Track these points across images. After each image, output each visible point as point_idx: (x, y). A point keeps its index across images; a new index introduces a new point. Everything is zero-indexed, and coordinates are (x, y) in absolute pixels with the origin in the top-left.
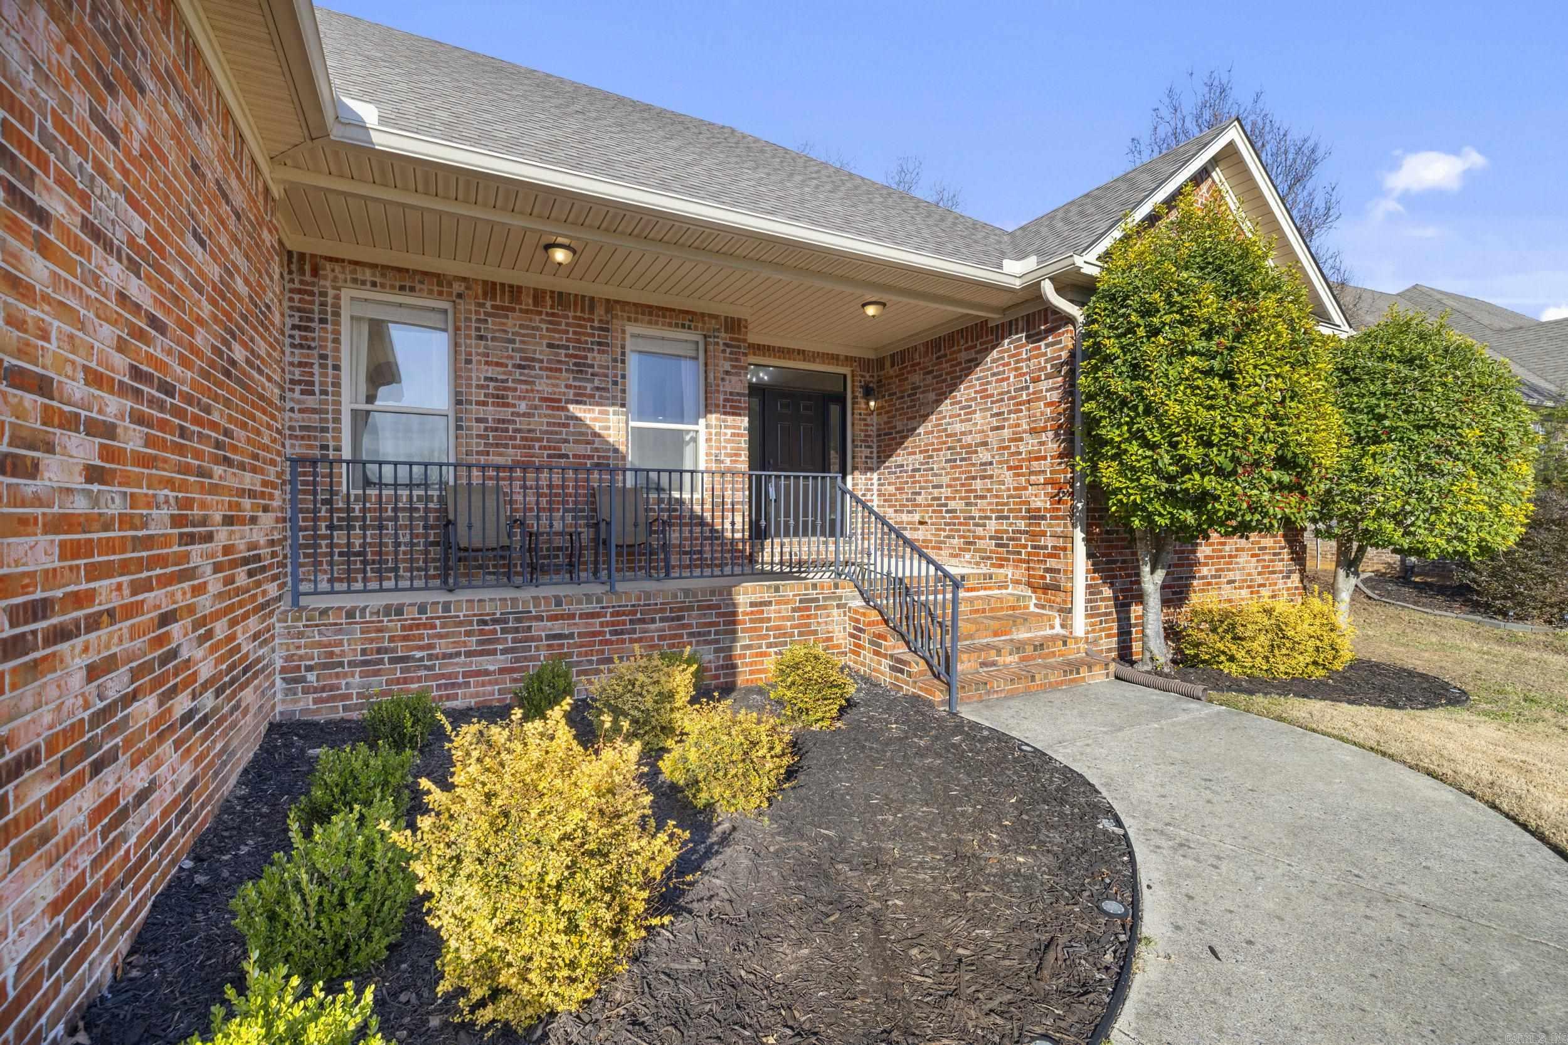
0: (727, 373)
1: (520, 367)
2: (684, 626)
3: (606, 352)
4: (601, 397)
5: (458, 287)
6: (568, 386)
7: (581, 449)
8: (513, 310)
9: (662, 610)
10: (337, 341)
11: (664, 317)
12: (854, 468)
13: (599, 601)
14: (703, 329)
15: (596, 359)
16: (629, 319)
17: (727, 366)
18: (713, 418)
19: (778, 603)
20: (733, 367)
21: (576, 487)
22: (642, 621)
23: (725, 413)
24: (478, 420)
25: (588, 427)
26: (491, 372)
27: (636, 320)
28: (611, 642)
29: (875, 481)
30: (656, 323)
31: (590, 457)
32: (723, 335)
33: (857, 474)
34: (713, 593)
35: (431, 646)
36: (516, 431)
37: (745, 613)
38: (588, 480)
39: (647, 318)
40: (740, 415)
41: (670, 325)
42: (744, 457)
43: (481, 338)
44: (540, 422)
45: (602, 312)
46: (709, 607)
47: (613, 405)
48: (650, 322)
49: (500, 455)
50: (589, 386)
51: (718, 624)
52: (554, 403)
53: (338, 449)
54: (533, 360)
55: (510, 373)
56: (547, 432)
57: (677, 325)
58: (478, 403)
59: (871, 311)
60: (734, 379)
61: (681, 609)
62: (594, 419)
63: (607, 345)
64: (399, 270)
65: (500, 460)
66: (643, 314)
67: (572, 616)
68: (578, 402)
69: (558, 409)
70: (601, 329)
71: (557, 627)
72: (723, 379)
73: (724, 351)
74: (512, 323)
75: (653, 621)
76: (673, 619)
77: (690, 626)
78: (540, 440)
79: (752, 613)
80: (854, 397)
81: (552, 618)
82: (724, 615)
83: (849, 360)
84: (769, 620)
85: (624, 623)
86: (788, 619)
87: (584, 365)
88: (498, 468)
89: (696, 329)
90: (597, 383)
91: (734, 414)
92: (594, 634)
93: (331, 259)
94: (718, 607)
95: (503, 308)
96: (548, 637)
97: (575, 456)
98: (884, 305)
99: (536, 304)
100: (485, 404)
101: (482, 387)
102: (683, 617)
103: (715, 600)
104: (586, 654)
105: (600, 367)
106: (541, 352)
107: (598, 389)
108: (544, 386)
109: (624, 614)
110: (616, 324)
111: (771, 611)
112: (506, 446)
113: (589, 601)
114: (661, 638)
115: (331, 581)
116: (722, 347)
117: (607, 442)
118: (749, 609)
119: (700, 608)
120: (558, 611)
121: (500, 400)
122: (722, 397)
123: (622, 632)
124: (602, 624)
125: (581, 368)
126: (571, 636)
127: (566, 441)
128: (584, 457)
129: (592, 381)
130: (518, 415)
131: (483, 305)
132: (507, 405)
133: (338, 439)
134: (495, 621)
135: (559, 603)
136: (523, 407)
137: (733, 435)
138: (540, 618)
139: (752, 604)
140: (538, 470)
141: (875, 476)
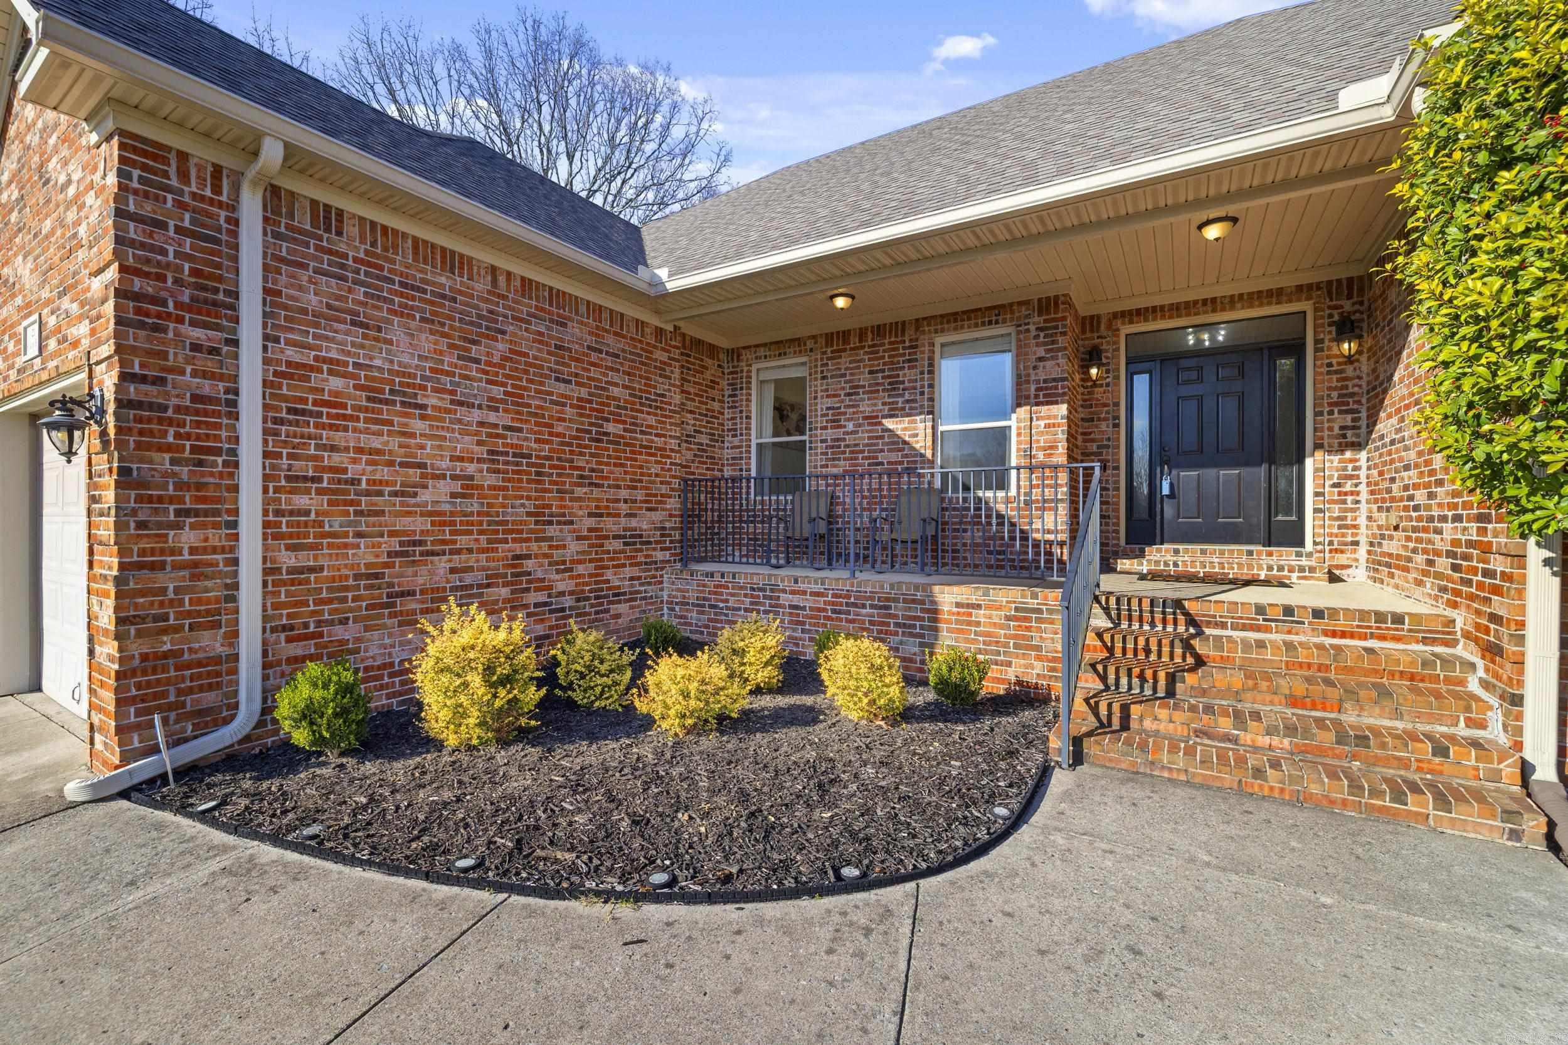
0: (1041, 359)
1: (849, 394)
2: (890, 616)
3: (915, 367)
4: (911, 408)
5: (810, 344)
6: (884, 404)
7: (895, 457)
8: (845, 350)
9: (871, 598)
10: (748, 400)
11: (969, 319)
12: (1318, 446)
13: (823, 583)
14: (1012, 320)
15: (906, 375)
16: (936, 332)
17: (1041, 352)
18: (1023, 412)
19: (988, 607)
20: (1048, 351)
21: (889, 490)
22: (855, 605)
23: (1037, 404)
24: (822, 441)
25: (898, 437)
26: (829, 402)
27: (942, 331)
28: (832, 619)
29: (1363, 463)
30: (962, 327)
31: (901, 463)
32: (1036, 319)
33: (1319, 455)
34: (917, 588)
35: (727, 601)
36: (847, 446)
37: (950, 613)
38: (899, 483)
39: (953, 325)
40: (1056, 403)
41: (976, 325)
42: (1062, 448)
43: (823, 378)
44: (863, 437)
45: (912, 332)
46: (914, 601)
47: (921, 413)
48: (956, 329)
49: (835, 466)
50: (900, 400)
51: (923, 619)
52: (873, 420)
53: (749, 470)
54: (858, 387)
55: (842, 401)
56: (868, 445)
57: (983, 324)
58: (822, 428)
59: (1212, 232)
60: (1049, 364)
61: (888, 599)
62: (905, 429)
63: (916, 360)
64: (777, 343)
65: (835, 471)
66: (948, 322)
67: (804, 593)
68: (891, 416)
69: (876, 424)
70: (911, 347)
71: (796, 600)
72: (1035, 368)
73: (1037, 337)
74: (845, 361)
75: (864, 606)
76: (881, 608)
77: (895, 616)
78: (863, 452)
79: (958, 613)
80: (1317, 341)
81: (793, 592)
82: (928, 611)
83: (1302, 291)
84: (978, 624)
85: (841, 604)
86: (1001, 627)
87: (897, 383)
88: (835, 477)
89: (1004, 321)
90: (907, 397)
91: (1048, 403)
92: (819, 610)
93: (744, 348)
94: (923, 602)
95: (839, 351)
96: (791, 607)
97: (889, 463)
98: (1234, 220)
99: (861, 341)
100: (825, 428)
101: (823, 415)
102: (889, 608)
103: (919, 595)
104: (815, 625)
105: (910, 381)
106: (864, 379)
107: (908, 401)
108: (865, 407)
109: (840, 596)
110: (924, 339)
111: (980, 615)
112: (839, 459)
113: (816, 583)
114: (872, 623)
115: (741, 556)
116: (1033, 333)
117: (914, 449)
118: (955, 610)
119: (905, 601)
120: (796, 587)
121: (836, 424)
122: (1033, 387)
123: (840, 612)
124: (825, 603)
125: (894, 386)
126: (804, 608)
127: (882, 451)
128: (896, 463)
129: (902, 395)
130: (848, 433)
131: (824, 353)
132: (840, 427)
133: (748, 464)
134: (760, 590)
135: (796, 582)
136: (850, 426)
137: (1047, 426)
138: (784, 591)
139: (958, 605)
140: (862, 476)
141: (1363, 455)
